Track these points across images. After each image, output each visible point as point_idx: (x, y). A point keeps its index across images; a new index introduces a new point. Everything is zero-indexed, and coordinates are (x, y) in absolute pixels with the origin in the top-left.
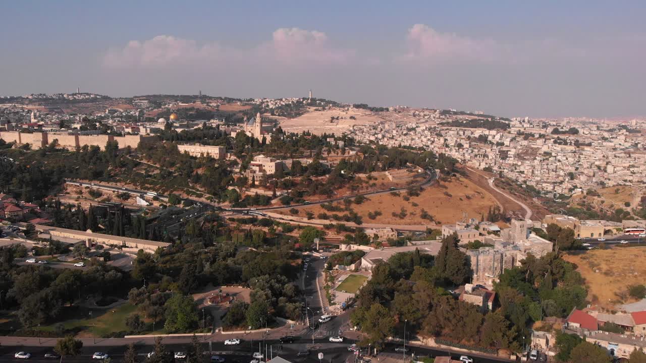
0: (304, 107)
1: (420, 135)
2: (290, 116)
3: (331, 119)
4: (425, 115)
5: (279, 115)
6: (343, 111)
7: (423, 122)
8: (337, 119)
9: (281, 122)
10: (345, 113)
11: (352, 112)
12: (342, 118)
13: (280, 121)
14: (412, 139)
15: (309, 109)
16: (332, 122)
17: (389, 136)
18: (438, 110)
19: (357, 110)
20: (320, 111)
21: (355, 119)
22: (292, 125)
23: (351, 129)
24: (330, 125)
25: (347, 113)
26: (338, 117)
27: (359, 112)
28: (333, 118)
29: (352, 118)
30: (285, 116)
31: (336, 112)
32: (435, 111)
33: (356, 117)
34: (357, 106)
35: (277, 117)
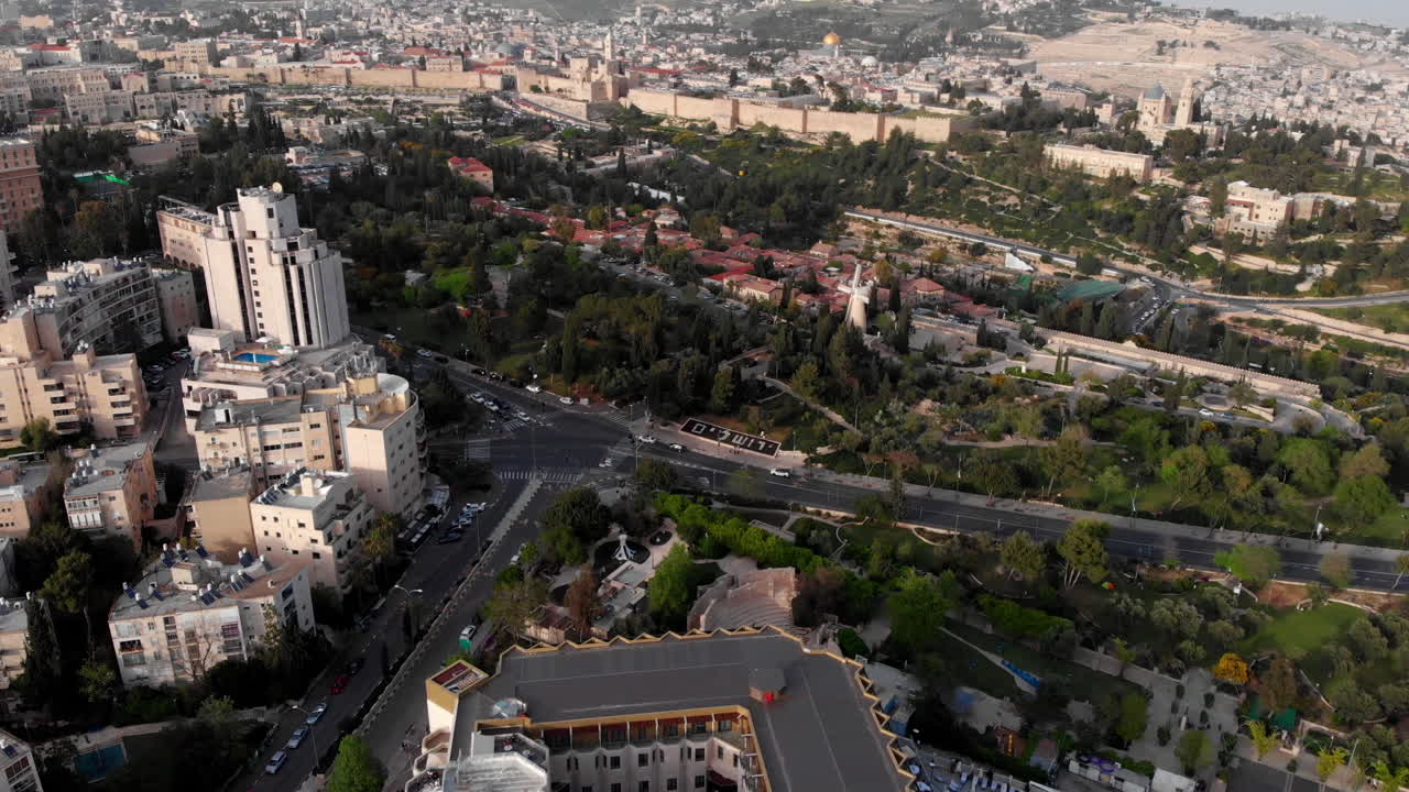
0: (1082, 12)
1: (1397, 104)
2: (1050, 33)
3: (1156, 47)
4: (1362, 41)
5: (1026, 31)
6: (1184, 26)
7: (1375, 64)
8: (1173, 45)
9: (1033, 46)
10: (1189, 32)
11: (1206, 29)
12: (1185, 45)
13: (1030, 45)
14: (1379, 114)
15: (1094, 15)
16: (1160, 52)
17: (1320, 100)
18: (1393, 31)
19: (1218, 24)
20: (1122, 22)
21: (1217, 48)
22: (1061, 57)
23: (1213, 73)
24: (1156, 61)
25: (1194, 32)
26: (1175, 42)
27: (1224, 31)
28: (1162, 44)
29: (1209, 44)
30: (1040, 33)
31: (1167, 29)
32: (1388, 32)
33: (1218, 42)
34: (1218, 15)
35: (1021, 34)
